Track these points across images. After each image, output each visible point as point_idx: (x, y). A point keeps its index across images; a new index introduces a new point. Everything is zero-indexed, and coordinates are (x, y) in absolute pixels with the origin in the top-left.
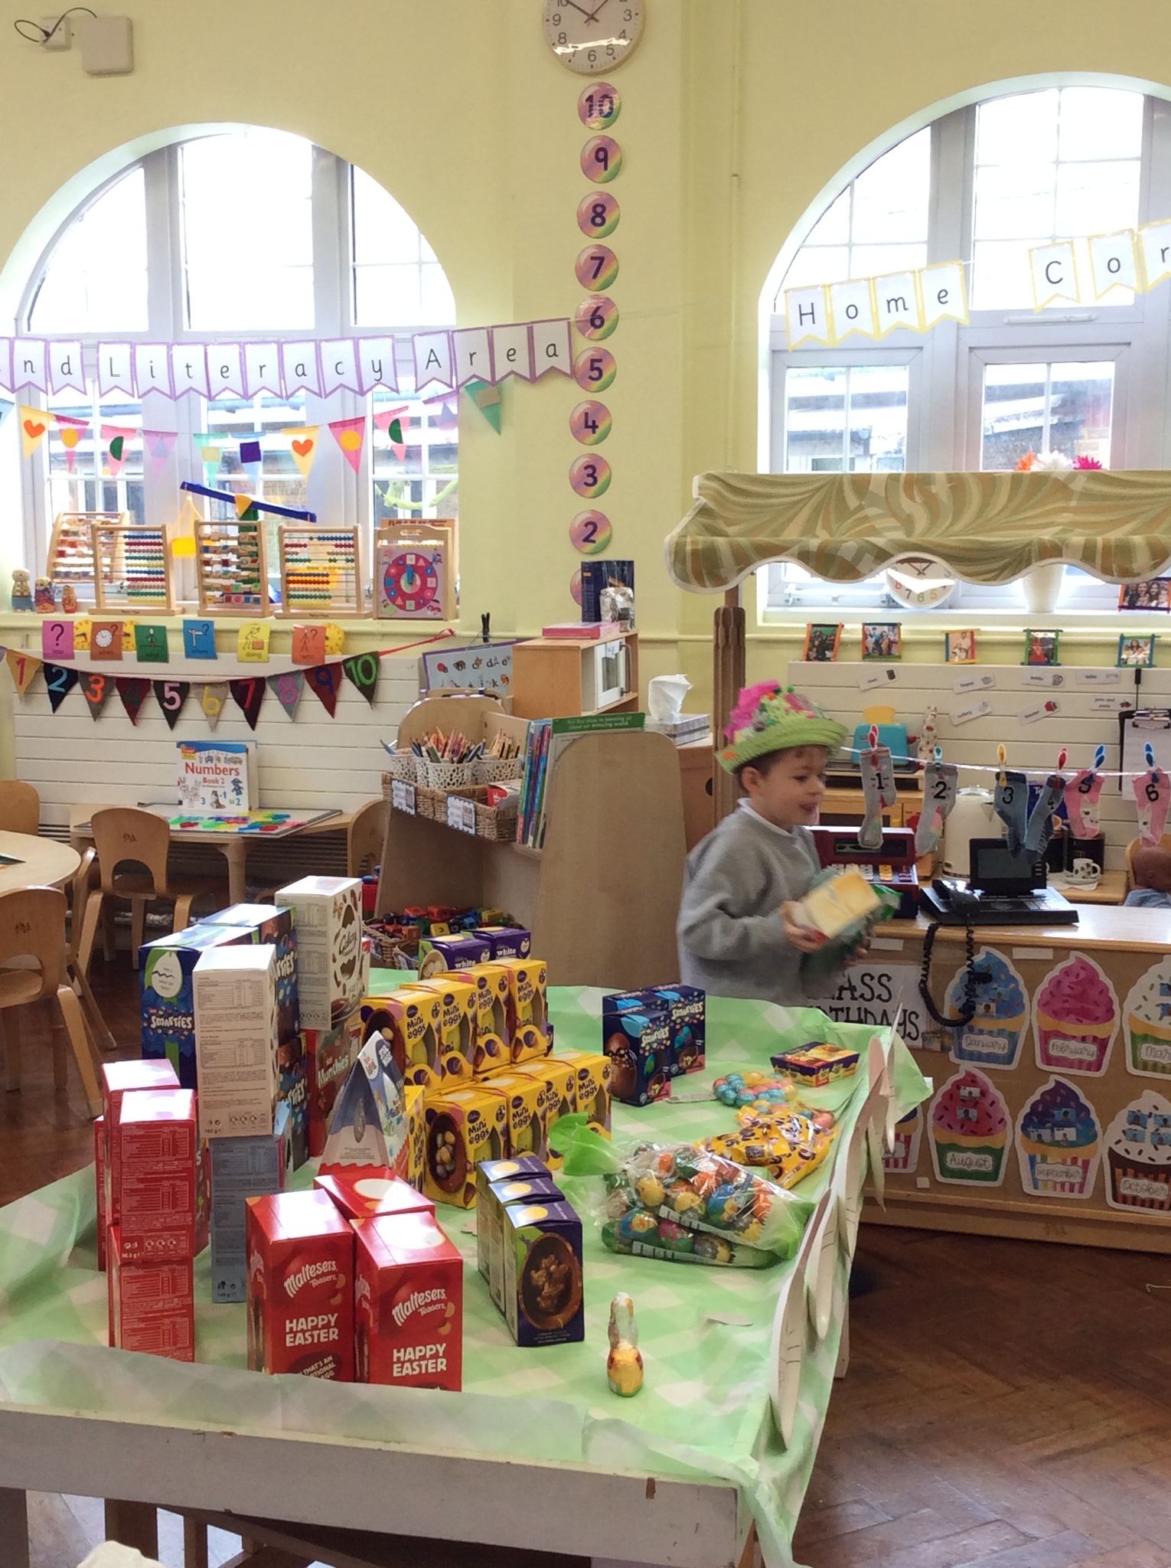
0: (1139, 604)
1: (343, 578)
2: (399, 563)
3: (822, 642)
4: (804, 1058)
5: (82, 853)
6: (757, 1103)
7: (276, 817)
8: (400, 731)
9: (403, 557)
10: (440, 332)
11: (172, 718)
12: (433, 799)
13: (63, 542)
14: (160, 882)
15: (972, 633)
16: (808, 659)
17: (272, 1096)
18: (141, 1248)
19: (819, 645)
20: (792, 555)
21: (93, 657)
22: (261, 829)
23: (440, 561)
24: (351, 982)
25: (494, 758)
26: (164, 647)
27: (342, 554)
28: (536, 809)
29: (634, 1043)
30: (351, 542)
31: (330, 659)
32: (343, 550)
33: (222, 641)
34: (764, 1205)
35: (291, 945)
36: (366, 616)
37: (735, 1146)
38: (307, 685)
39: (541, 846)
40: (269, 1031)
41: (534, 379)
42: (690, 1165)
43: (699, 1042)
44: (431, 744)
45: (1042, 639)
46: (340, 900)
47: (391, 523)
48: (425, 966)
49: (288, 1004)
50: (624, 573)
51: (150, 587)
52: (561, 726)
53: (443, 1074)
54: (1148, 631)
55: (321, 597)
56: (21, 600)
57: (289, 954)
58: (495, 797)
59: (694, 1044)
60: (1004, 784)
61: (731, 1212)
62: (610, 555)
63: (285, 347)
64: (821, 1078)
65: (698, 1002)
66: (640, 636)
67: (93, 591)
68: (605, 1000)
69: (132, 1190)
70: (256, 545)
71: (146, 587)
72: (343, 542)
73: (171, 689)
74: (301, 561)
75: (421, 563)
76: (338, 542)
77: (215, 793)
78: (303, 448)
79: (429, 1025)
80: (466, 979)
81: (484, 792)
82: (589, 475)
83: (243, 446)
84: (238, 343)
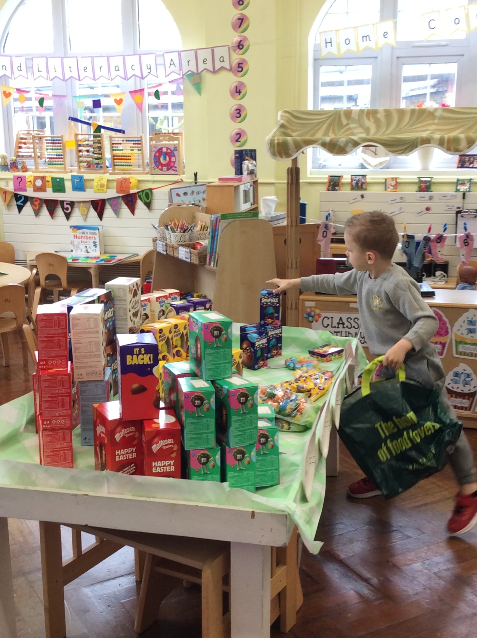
0: (465, 166)
1: (137, 157)
2: (160, 151)
3: (334, 183)
4: (321, 351)
5: (31, 271)
6: (302, 368)
7: (111, 257)
8: (159, 220)
9: (161, 149)
10: (175, 52)
11: (68, 216)
12: (173, 248)
13: (21, 143)
14: (64, 283)
15: (396, 179)
16: (328, 190)
17: (103, 364)
18: (50, 423)
19: (333, 185)
20: (318, 144)
21: (35, 191)
22: (105, 261)
23: (176, 150)
24: (137, 320)
25: (198, 231)
26: (64, 187)
27: (136, 147)
28: (214, 251)
29: (253, 345)
30: (140, 142)
31: (132, 191)
32: (136, 145)
33: (87, 184)
34: (303, 407)
35: (112, 305)
36: (147, 173)
37: (292, 385)
38: (123, 203)
39: (217, 266)
40: (101, 338)
41: (214, 72)
42: (273, 392)
43: (279, 345)
44: (173, 225)
45: (425, 181)
46: (132, 287)
47: (156, 134)
48: (167, 314)
49: (111, 329)
50: (252, 154)
51: (57, 161)
52: (224, 217)
53: (174, 356)
54: (468, 177)
55: (128, 165)
56: (5, 167)
57: (111, 308)
58: (199, 247)
59: (277, 345)
60: (406, 240)
61: (289, 410)
62: (247, 147)
63: (110, 58)
64: (328, 359)
65: (279, 328)
66: (259, 181)
67: (34, 163)
68: (241, 328)
69: (46, 401)
70: (100, 143)
71: (55, 161)
72: (136, 142)
73: (67, 204)
74: (119, 150)
75: (169, 151)
76: (134, 142)
77: (86, 247)
78: (119, 102)
79: (168, 337)
80: (183, 318)
81: (194, 245)
82: (238, 113)
83: (94, 101)
84: (91, 57)
